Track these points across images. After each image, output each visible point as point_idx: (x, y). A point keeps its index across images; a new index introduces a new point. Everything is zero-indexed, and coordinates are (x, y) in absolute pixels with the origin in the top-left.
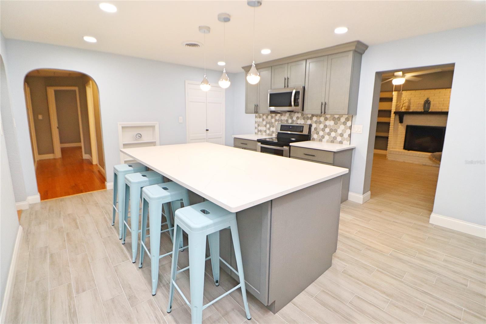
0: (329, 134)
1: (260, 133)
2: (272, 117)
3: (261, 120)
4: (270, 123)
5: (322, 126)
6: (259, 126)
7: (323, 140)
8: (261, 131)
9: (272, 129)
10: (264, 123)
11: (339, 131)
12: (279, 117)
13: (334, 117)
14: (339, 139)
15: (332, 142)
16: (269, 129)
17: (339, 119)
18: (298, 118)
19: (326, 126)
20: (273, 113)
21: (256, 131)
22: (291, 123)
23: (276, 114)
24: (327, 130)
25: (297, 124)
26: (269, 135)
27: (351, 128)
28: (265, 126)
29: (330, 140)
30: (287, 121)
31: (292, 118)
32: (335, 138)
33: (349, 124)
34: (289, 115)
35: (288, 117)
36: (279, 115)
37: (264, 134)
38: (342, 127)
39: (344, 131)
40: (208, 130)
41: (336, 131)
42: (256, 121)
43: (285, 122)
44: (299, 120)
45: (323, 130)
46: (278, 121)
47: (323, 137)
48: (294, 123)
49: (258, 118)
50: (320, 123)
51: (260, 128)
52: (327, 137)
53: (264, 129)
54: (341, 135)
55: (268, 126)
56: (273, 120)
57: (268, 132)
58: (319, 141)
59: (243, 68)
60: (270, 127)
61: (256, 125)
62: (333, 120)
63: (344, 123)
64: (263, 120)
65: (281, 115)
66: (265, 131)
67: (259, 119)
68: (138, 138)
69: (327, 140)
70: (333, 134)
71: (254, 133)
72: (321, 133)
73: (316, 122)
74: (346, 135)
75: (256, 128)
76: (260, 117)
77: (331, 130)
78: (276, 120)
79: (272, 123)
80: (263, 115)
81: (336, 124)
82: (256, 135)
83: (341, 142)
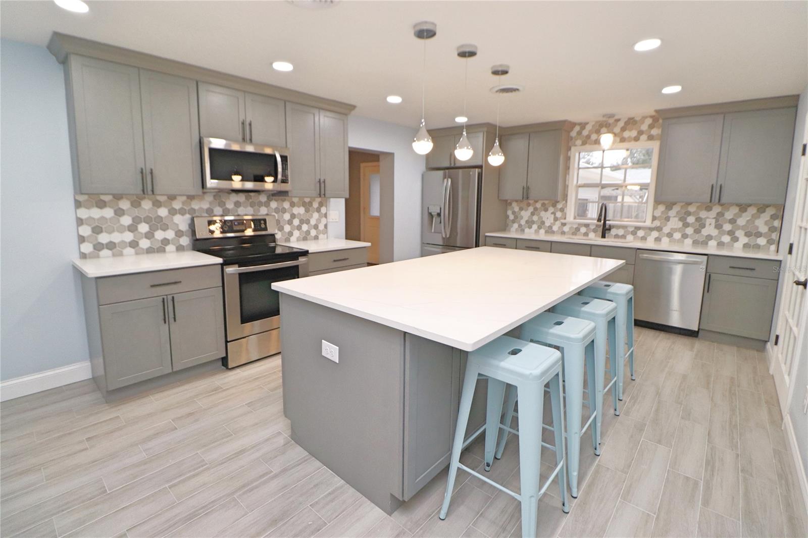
0: (299, 228)
1: (105, 252)
3: (108, 213)
4: (147, 220)
5: (287, 216)
6: (97, 231)
8: (111, 246)
9: (159, 235)
10: (126, 220)
11: (313, 222)
13: (305, 202)
14: (313, 233)
15: (305, 239)
17: (310, 204)
19: (293, 216)
21: (87, 248)
24: (296, 222)
27: (326, 216)
28: (132, 228)
31: (222, 204)
32: (308, 232)
33: (323, 210)
35: (210, 203)
37: (129, 251)
38: (316, 215)
39: (319, 221)
41: (308, 222)
42: (83, 217)
45: (290, 222)
46: (182, 212)
47: (291, 234)
48: (229, 215)
50: (284, 211)
51: (104, 238)
52: (296, 233)
53: (128, 237)
54: (316, 227)
55: (144, 228)
57: (145, 244)
58: (285, 241)
60: (153, 229)
61: (86, 231)
62: (303, 206)
63: (318, 210)
64: (119, 212)
66: (134, 244)
67: (95, 209)
70: (305, 227)
72: (287, 228)
74: (321, 227)
75: (82, 239)
76: (101, 205)
77: (302, 222)
79: (159, 218)
80: (118, 197)
81: (307, 211)
82: (88, 261)
83: (316, 238)
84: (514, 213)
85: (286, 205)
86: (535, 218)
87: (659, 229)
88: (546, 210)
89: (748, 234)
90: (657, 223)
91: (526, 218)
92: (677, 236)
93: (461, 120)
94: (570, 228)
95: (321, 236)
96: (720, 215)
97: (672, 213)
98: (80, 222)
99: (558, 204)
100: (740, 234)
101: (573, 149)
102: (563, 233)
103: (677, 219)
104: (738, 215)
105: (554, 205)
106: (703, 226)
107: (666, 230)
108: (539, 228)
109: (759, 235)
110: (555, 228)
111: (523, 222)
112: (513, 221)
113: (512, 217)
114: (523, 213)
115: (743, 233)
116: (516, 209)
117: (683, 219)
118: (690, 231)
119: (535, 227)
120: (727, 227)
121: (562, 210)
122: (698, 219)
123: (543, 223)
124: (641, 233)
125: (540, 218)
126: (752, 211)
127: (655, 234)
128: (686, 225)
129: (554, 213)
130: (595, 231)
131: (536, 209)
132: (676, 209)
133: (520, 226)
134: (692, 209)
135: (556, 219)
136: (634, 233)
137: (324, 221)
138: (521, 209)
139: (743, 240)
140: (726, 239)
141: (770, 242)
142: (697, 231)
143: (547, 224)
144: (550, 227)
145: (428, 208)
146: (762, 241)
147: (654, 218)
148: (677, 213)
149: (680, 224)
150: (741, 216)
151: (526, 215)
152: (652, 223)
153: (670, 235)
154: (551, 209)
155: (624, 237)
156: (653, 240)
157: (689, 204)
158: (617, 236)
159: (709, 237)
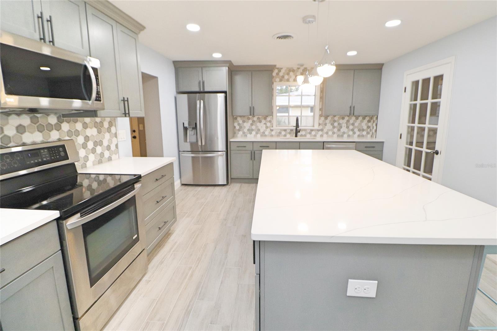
0: (93, 151)
5: (80, 140)
11: (105, 143)
13: (96, 122)
14: (107, 154)
15: (100, 162)
17: (101, 124)
19: (87, 138)
24: (90, 145)
27: (116, 135)
32: (102, 154)
33: (113, 129)
38: (107, 135)
39: (110, 141)
41: (100, 143)
45: (84, 146)
47: (86, 158)
50: (77, 133)
52: (92, 157)
54: (108, 148)
62: (95, 127)
70: (99, 149)
72: (83, 153)
74: (113, 147)
77: (96, 144)
81: (99, 132)
83: (110, 159)
84: (239, 124)
85: (79, 127)
86: (254, 127)
87: (322, 130)
88: (260, 122)
89: (359, 130)
90: (321, 127)
91: (247, 128)
92: (330, 133)
93: (217, 56)
94: (276, 133)
95: (113, 157)
96: (348, 121)
97: (328, 121)
99: (267, 118)
100: (356, 130)
101: (274, 83)
102: (272, 136)
103: (330, 124)
104: (355, 121)
105: (265, 119)
106: (341, 127)
107: (325, 130)
108: (257, 133)
109: (363, 130)
110: (267, 133)
111: (246, 130)
112: (239, 130)
113: (237, 127)
114: (245, 124)
115: (357, 129)
116: (241, 122)
117: (332, 124)
118: (335, 130)
119: (254, 133)
120: (351, 127)
121: (270, 121)
122: (339, 124)
123: (259, 130)
124: (313, 133)
125: (257, 127)
126: (360, 118)
127: (320, 133)
128: (334, 127)
129: (265, 124)
130: (290, 133)
131: (254, 121)
132: (329, 118)
133: (244, 133)
134: (336, 118)
135: (267, 127)
136: (310, 133)
137: (114, 141)
138: (244, 122)
139: (358, 133)
140: (351, 133)
141: (368, 133)
142: (339, 130)
143: (262, 131)
144: (264, 133)
145: (183, 123)
146: (364, 133)
147: (320, 124)
148: (330, 121)
149: (332, 127)
150: (356, 122)
151: (247, 125)
152: (319, 127)
153: (327, 133)
154: (263, 121)
155: (305, 135)
156: (320, 136)
157: (335, 116)
158: (301, 135)
159: (344, 133)
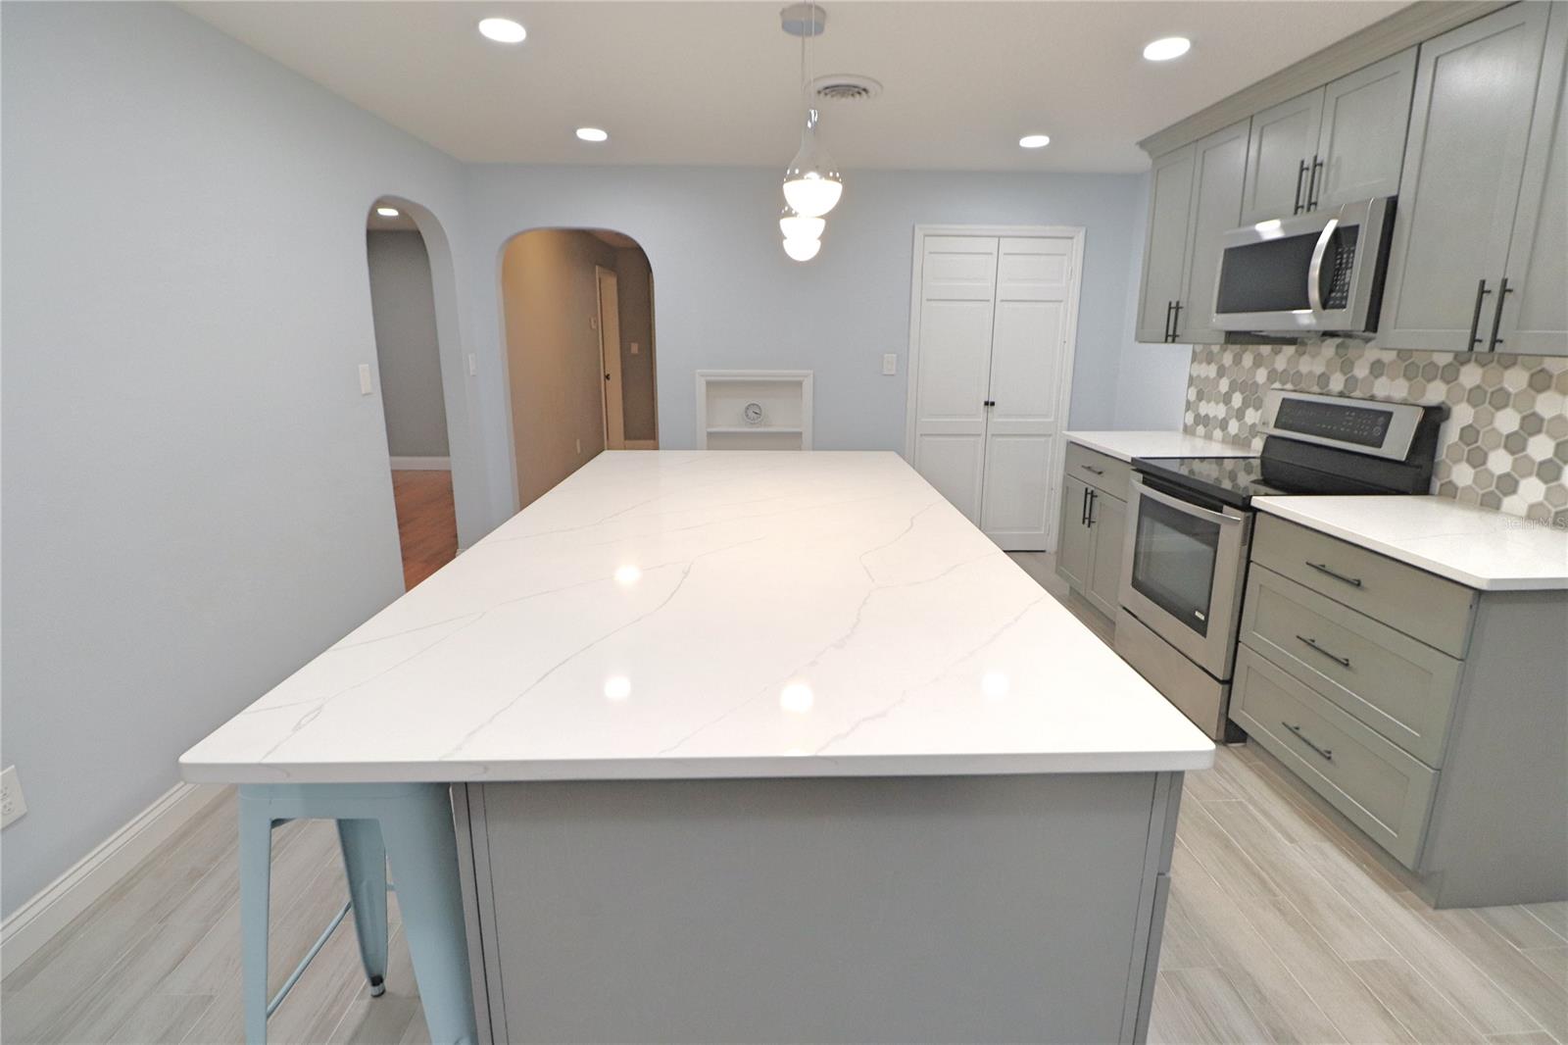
0: (1549, 472)
1: (1200, 429)
2: (1258, 362)
3: (1211, 371)
4: (1245, 387)
5: (1508, 421)
6: (1200, 396)
7: (1508, 503)
8: (1202, 420)
9: (1252, 416)
10: (1224, 385)
12: (1289, 361)
16: (1240, 415)
18: (1377, 369)
20: (1264, 343)
21: (1190, 418)
22: (1341, 395)
23: (1277, 347)
24: (1541, 448)
25: (1372, 398)
26: (1235, 441)
28: (1227, 399)
29: (1553, 510)
30: (1323, 379)
31: (1346, 366)
34: (1337, 353)
36: (1290, 350)
37: (1218, 434)
40: (993, 404)
42: (1195, 375)
43: (1316, 389)
44: (1383, 380)
45: (1515, 444)
46: (1283, 378)
48: (1357, 394)
49: (1200, 363)
50: (1501, 399)
51: (1205, 408)
53: (1220, 411)
55: (1237, 400)
56: (1261, 376)
58: (1481, 504)
59: (1142, 144)
60: (1246, 404)
61: (1192, 395)
64: (1222, 372)
65: (1297, 351)
66: (1223, 425)
67: (1204, 365)
68: (754, 419)
69: (1532, 507)
71: (1181, 427)
72: (1500, 462)
73: (1475, 397)
75: (1189, 406)
76: (1209, 360)
78: (1273, 376)
79: (1255, 384)
82: (1188, 437)
85: (1515, 380)
98: (1191, 381)
